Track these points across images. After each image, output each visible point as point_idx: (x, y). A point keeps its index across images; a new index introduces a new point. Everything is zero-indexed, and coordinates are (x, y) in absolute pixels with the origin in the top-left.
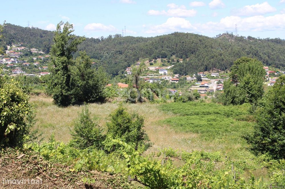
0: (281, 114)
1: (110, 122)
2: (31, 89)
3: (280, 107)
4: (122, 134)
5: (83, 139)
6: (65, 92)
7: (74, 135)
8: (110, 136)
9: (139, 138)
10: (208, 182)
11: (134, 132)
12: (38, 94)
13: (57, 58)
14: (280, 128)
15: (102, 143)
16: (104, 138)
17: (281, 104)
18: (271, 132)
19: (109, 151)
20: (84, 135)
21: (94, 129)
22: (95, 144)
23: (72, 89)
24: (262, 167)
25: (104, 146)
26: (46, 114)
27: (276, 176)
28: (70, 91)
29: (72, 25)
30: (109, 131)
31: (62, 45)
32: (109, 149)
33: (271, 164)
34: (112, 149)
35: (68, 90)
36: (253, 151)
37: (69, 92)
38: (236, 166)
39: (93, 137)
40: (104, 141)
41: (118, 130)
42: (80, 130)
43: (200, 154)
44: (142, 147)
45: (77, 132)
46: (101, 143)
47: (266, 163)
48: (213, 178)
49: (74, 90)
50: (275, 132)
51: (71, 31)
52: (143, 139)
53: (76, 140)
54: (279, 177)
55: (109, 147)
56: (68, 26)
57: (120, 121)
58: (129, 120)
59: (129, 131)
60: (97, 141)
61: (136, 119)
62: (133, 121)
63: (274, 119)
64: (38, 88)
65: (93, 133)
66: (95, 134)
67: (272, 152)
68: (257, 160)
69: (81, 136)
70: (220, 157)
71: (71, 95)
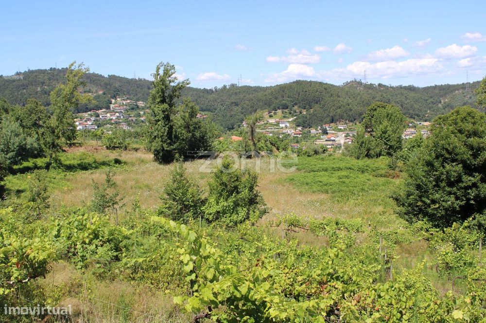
0: (444, 167)
1: (212, 181)
2: (128, 144)
3: (442, 156)
4: (228, 196)
5: (176, 203)
6: (167, 146)
7: (164, 199)
8: (212, 200)
9: (252, 201)
10: (372, 297)
11: (245, 193)
12: (136, 150)
13: (157, 106)
14: (443, 184)
15: (202, 209)
16: (203, 202)
17: (444, 152)
18: (431, 191)
19: (210, 220)
20: (177, 198)
21: (190, 190)
22: (192, 211)
23: (175, 143)
24: (420, 238)
25: (204, 212)
26: (143, 173)
27: (444, 253)
28: (173, 145)
29: (173, 66)
30: (211, 193)
31: (162, 90)
32: (211, 218)
33: (432, 234)
34: (215, 217)
35: (170, 144)
36: (407, 217)
37: (172, 147)
38: (385, 239)
39: (189, 202)
40: (204, 206)
41: (222, 191)
42: (172, 192)
43: (334, 223)
44: (255, 213)
45: (169, 194)
46: (200, 209)
47: (425, 234)
48: (381, 287)
49: (178, 144)
50: (436, 191)
51: (173, 73)
52: (257, 203)
53: (167, 206)
54: (449, 254)
55: (210, 214)
56: (169, 68)
57: (225, 179)
58: (237, 178)
59: (238, 193)
60: (195, 206)
61: (247, 176)
62: (243, 179)
63: (435, 173)
64: (137, 142)
65: (189, 196)
66: (191, 198)
67: (432, 218)
68: (412, 229)
69: (174, 200)
70: (361, 226)
71: (174, 149)
